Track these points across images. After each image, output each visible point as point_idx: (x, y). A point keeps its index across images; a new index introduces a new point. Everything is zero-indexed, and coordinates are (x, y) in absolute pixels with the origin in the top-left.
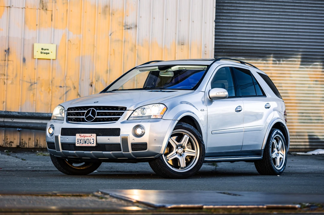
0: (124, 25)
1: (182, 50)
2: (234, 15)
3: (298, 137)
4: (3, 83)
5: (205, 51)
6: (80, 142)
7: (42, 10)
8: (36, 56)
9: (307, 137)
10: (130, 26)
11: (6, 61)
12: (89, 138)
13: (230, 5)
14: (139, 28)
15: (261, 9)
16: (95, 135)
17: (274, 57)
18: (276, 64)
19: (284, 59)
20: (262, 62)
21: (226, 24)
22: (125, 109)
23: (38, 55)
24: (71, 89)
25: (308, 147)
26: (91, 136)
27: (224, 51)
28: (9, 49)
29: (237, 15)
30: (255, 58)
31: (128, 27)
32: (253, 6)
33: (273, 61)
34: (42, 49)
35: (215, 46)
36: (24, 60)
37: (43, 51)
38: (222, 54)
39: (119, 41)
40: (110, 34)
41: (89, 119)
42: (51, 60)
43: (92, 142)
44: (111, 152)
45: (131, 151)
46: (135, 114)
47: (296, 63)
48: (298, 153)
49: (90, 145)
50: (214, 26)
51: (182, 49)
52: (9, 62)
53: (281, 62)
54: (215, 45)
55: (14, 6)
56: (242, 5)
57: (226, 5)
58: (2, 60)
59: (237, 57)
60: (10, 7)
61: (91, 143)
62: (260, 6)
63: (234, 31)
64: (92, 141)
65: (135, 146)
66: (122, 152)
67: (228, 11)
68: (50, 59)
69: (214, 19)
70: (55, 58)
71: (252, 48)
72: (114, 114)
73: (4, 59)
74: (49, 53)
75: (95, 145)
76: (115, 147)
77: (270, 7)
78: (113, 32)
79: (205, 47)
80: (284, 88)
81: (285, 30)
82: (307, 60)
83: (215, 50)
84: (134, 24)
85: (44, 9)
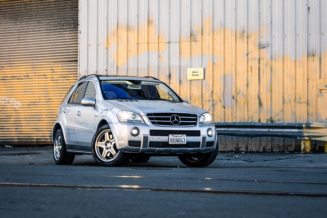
0: (258, 45)
1: (313, 61)
8: (188, 78)
10: (265, 45)
14: (271, 46)
23: (190, 77)
24: (217, 102)
28: (170, 75)
31: (263, 47)
34: (193, 72)
36: (180, 82)
37: (194, 74)
39: (255, 59)
40: (246, 54)
42: (201, 80)
52: (171, 84)
55: (172, 42)
60: (169, 43)
68: (199, 80)
70: (203, 79)
74: (198, 75)
78: (250, 52)
84: (267, 43)
85: (194, 41)
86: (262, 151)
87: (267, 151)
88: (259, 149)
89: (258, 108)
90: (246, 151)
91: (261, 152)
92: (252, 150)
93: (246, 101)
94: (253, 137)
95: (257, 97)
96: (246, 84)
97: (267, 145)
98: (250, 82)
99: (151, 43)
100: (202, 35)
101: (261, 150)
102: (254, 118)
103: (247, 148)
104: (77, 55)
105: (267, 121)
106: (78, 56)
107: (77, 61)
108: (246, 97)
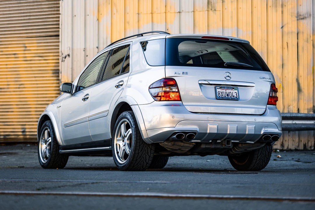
0: (296, 15)
7: (210, 11)
10: (304, 15)
14: (313, 17)
31: (302, 17)
39: (292, 33)
40: (281, 27)
55: (184, 11)
60: (180, 12)
78: (285, 25)
84: (307, 13)
85: (212, 10)
86: (303, 148)
87: (309, 149)
88: (298, 147)
89: (297, 95)
90: (281, 148)
91: (301, 150)
92: (290, 147)
93: (280, 86)
94: (290, 131)
95: (295, 81)
96: (281, 64)
97: (308, 141)
98: (285, 62)
99: (156, 13)
100: (223, 2)
101: (301, 147)
102: (291, 107)
103: (282, 145)
104: (59, 28)
105: (309, 110)
106: (60, 30)
107: (58, 36)
108: (281, 80)
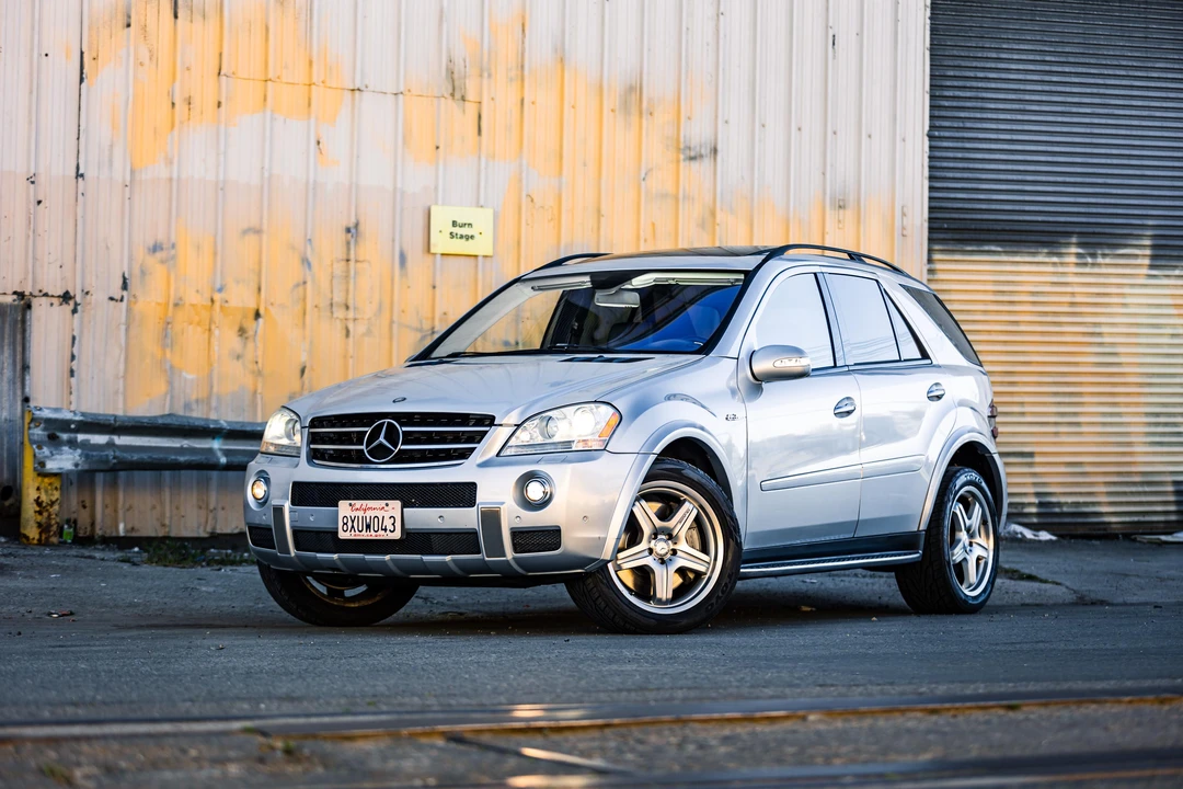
0: (682, 146)
1: (841, 226)
2: (972, 115)
3: (1147, 489)
4: (344, 332)
5: (903, 228)
6: (353, 527)
7: (450, 100)
8: (436, 246)
9: (1170, 488)
10: (698, 149)
11: (352, 263)
12: (380, 514)
13: (960, 83)
15: (1044, 98)
16: (398, 504)
17: (1079, 245)
18: (1085, 264)
19: (1107, 251)
20: (1047, 260)
21: (951, 144)
22: (489, 421)
23: (441, 243)
25: (1173, 518)
26: (386, 508)
27: (946, 226)
28: (357, 225)
29: (978, 115)
30: (1029, 247)
31: (693, 154)
32: (1022, 87)
33: (1078, 255)
34: (454, 224)
35: (930, 212)
36: (403, 260)
37: (457, 230)
38: (942, 236)
39: (664, 196)
40: (643, 176)
41: (380, 452)
42: (480, 259)
43: (390, 527)
44: (448, 558)
45: (510, 554)
46: (523, 437)
47: (1139, 261)
48: (1163, 538)
49: (382, 535)
50: (927, 149)
51: (839, 221)
52: (360, 265)
53: (1100, 260)
54: (931, 209)
55: (371, 88)
56: (993, 85)
57: (948, 83)
58: (338, 261)
59: (982, 245)
60: (359, 90)
61: (385, 530)
62: (1039, 88)
63: (971, 166)
64: (388, 523)
65: (523, 538)
66: (483, 556)
67: (955, 104)
68: (476, 256)
69: (927, 128)
70: (490, 253)
71: (1021, 218)
72: (456, 438)
73: (345, 257)
75: (397, 535)
76: (463, 540)
77: (1068, 89)
78: (651, 170)
79: (904, 214)
80: (1107, 340)
81: (1109, 161)
82: (1168, 253)
83: (929, 222)
84: (709, 144)
85: (456, 97)
99: (283, 80)
100: (487, 78)
